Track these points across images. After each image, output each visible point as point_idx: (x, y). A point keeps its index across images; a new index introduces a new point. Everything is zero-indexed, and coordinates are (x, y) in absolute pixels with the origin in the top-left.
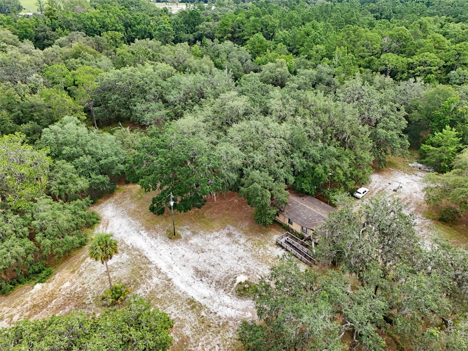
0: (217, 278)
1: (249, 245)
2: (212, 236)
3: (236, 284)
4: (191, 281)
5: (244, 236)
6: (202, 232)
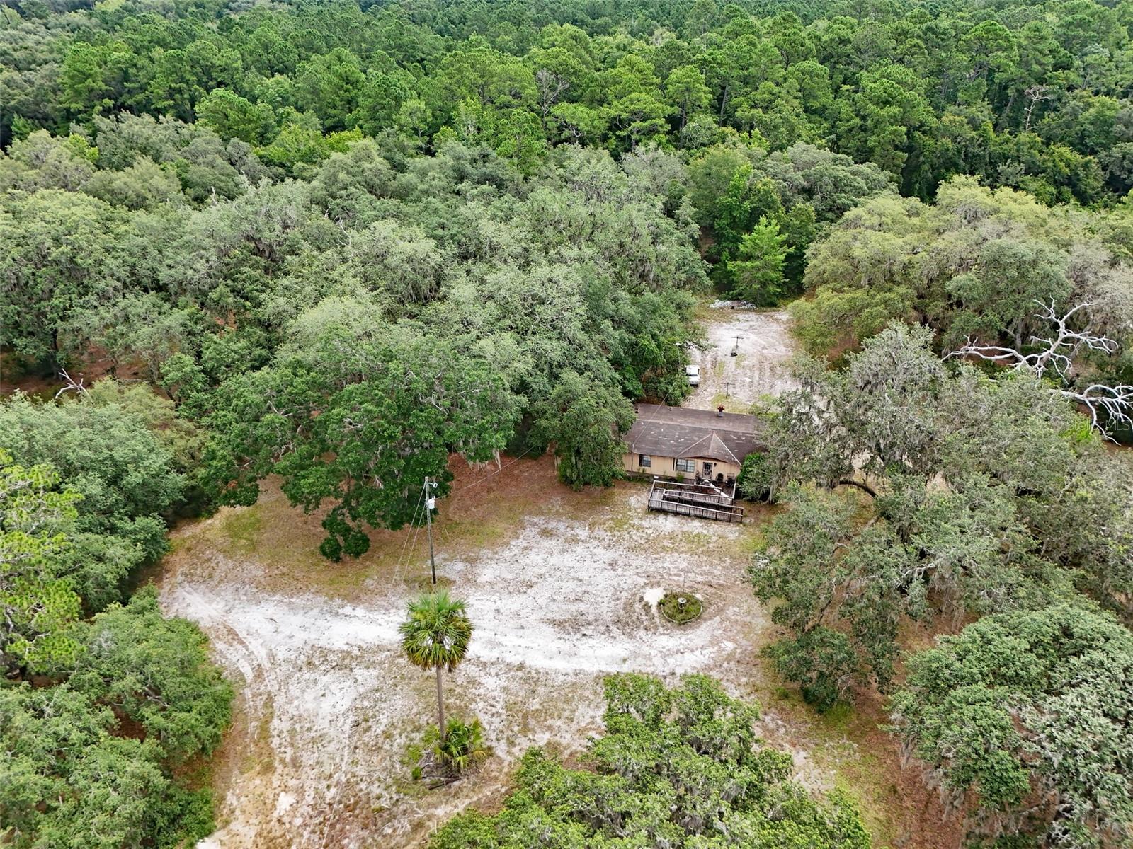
0: (608, 617)
1: (600, 532)
3: (654, 610)
5: (576, 525)
6: (486, 553)
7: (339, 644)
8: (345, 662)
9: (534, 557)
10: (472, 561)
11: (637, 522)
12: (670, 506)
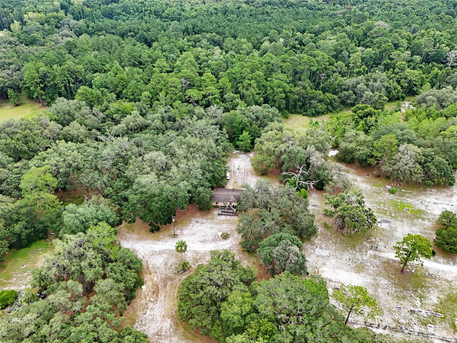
0: (211, 239)
1: (208, 221)
2: (191, 227)
3: (220, 237)
4: (203, 246)
5: (203, 219)
6: (184, 228)
7: (158, 250)
8: (160, 253)
9: (195, 227)
10: (181, 230)
11: (216, 217)
12: (223, 213)
